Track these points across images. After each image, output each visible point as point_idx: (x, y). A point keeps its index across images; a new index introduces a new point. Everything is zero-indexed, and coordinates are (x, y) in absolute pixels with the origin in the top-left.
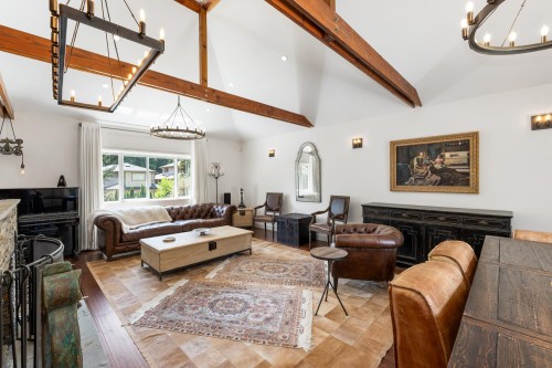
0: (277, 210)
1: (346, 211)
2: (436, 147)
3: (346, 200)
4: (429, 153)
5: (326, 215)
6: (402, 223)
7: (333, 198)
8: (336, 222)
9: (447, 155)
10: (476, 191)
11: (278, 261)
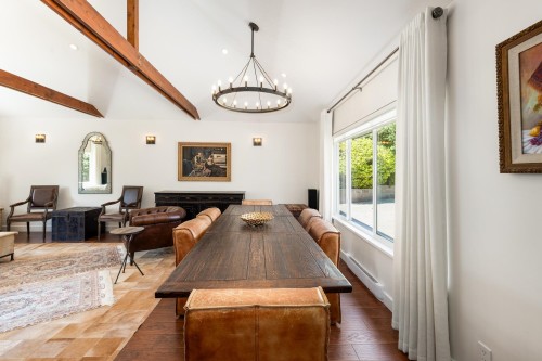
0: (50, 206)
1: (139, 200)
2: (209, 150)
3: (139, 190)
4: (204, 154)
5: (118, 206)
6: (186, 204)
7: (126, 189)
8: (130, 211)
9: (215, 156)
10: (229, 180)
11: (59, 258)
